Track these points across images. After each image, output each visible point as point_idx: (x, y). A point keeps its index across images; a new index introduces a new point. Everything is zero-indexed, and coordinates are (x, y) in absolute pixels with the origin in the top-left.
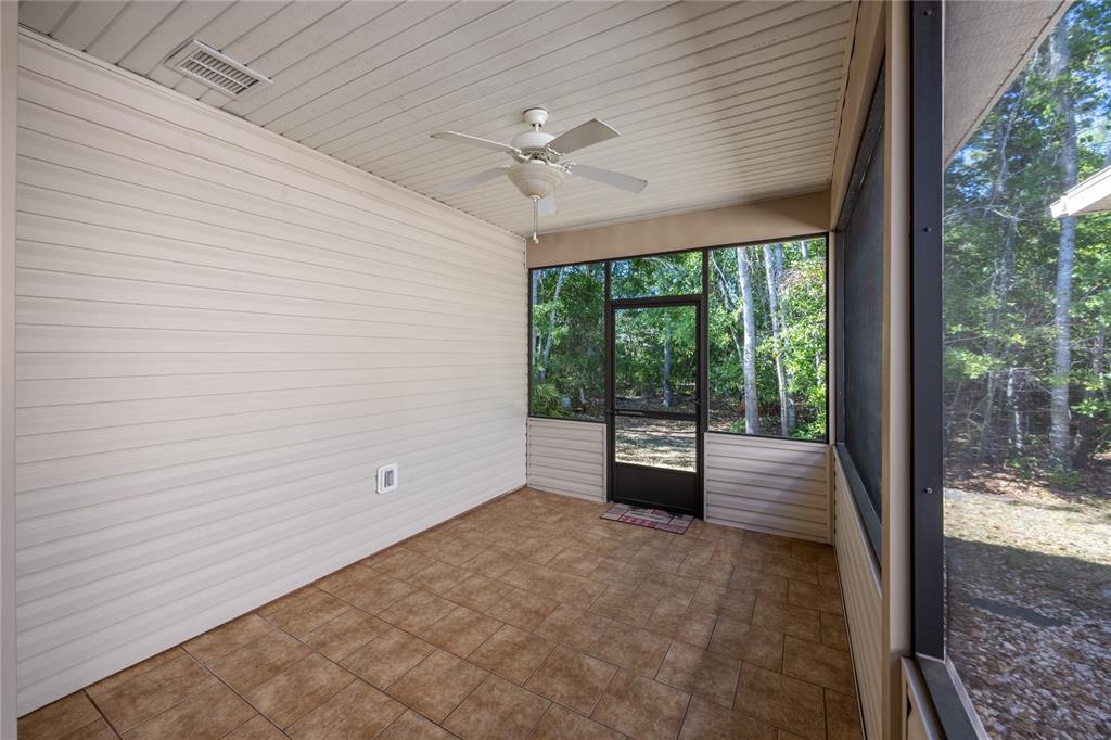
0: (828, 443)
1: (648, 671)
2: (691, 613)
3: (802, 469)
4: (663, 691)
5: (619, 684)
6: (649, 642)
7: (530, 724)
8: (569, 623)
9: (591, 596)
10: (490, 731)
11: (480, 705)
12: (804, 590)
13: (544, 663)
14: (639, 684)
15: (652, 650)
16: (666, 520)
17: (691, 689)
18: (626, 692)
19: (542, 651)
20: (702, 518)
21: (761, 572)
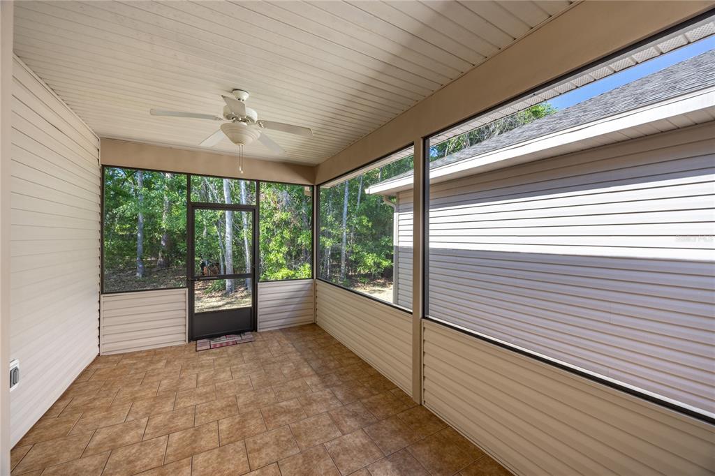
0: (313, 278)
1: (308, 391)
2: (297, 366)
3: (304, 292)
4: (320, 393)
5: (304, 402)
6: (296, 384)
7: (290, 436)
8: (253, 399)
9: (247, 384)
10: (278, 452)
11: (259, 450)
12: (322, 341)
13: (264, 418)
14: (311, 397)
15: (300, 385)
16: (240, 338)
17: (327, 387)
18: (310, 402)
19: (256, 415)
20: (256, 331)
21: (304, 341)
